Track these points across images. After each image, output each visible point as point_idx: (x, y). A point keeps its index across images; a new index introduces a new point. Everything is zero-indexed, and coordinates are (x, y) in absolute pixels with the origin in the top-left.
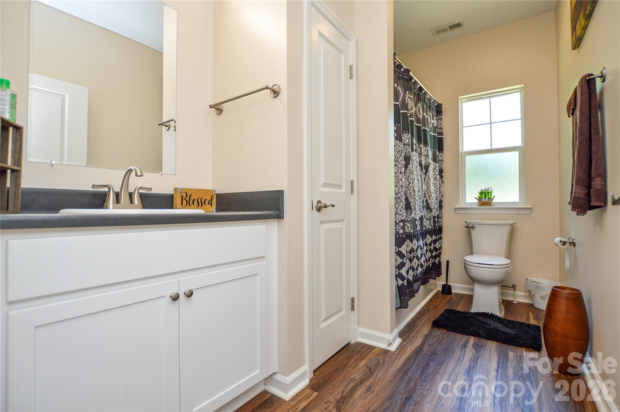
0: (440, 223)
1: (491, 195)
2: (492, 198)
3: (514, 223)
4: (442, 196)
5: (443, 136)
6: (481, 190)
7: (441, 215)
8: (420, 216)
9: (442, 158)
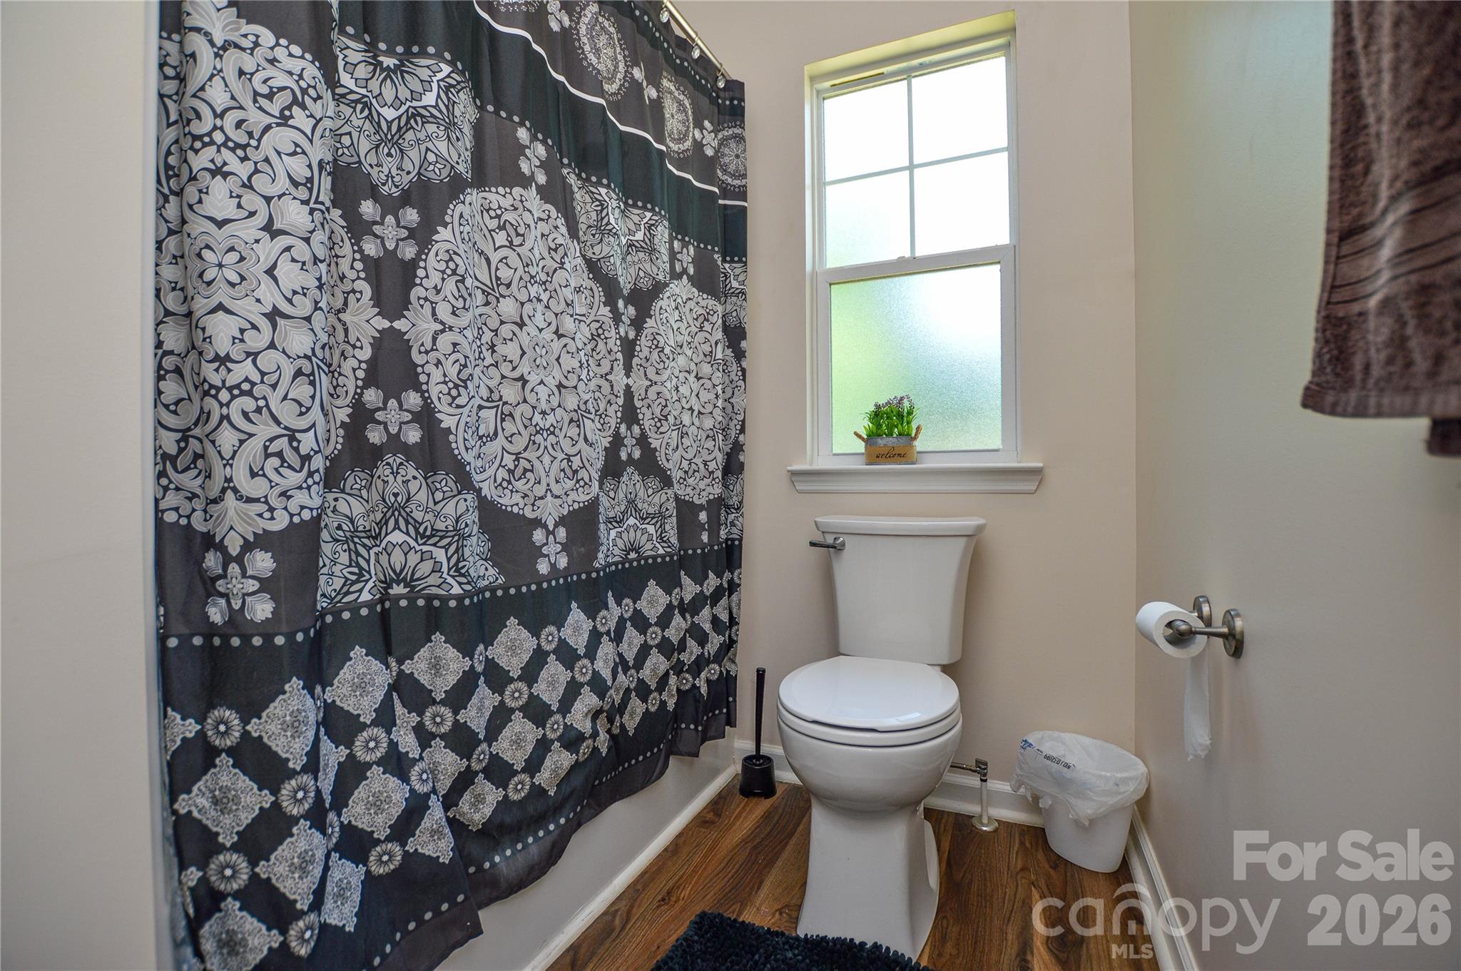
0: (734, 530)
1: (909, 423)
2: (913, 436)
3: (980, 529)
4: (738, 427)
5: (745, 204)
6: (878, 406)
7: (735, 499)
8: (576, 506)
9: (743, 283)
